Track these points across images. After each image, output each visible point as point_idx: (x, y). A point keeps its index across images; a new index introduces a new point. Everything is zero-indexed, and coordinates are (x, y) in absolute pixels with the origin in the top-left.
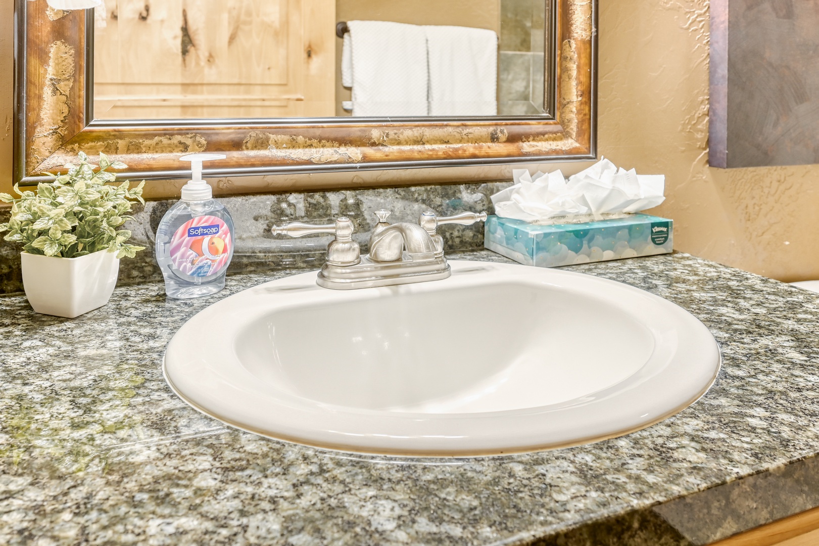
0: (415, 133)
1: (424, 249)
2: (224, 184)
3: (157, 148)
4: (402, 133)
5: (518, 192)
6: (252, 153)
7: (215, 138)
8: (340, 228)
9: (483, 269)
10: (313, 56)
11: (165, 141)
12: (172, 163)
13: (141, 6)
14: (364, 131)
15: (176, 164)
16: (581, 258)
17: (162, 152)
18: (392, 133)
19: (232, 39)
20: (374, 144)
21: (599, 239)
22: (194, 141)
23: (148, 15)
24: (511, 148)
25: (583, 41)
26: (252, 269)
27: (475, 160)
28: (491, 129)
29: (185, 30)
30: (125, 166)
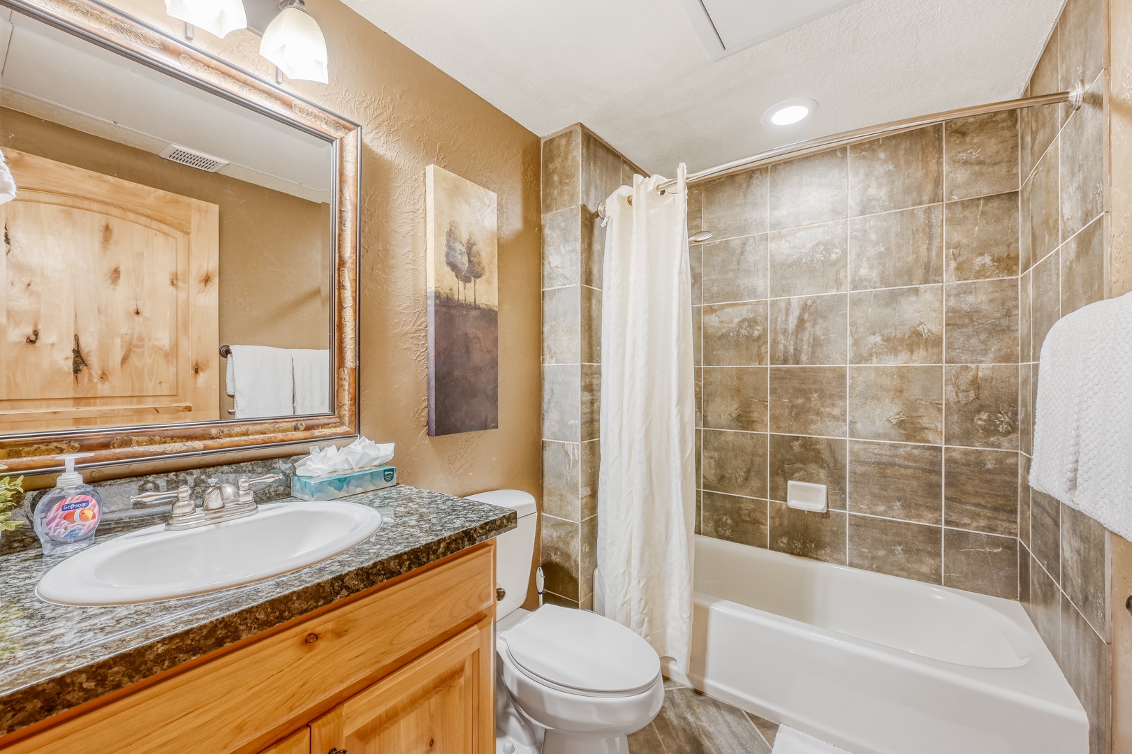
0: (243, 429)
1: (232, 498)
2: (96, 473)
3: (34, 453)
4: (233, 430)
5: (310, 460)
6: (118, 450)
7: (87, 442)
8: (181, 492)
9: (280, 507)
10: (200, 372)
11: (43, 447)
12: (48, 463)
13: (29, 331)
14: (206, 430)
15: (53, 463)
16: (343, 494)
17: (41, 455)
18: (226, 430)
19: (125, 360)
20: (213, 438)
21: (353, 482)
22: (69, 446)
23: (36, 339)
24: (307, 434)
25: (352, 369)
26: (120, 529)
27: (283, 443)
28: (294, 423)
29: (77, 352)
30: (6, 467)
